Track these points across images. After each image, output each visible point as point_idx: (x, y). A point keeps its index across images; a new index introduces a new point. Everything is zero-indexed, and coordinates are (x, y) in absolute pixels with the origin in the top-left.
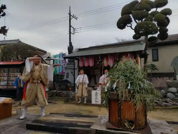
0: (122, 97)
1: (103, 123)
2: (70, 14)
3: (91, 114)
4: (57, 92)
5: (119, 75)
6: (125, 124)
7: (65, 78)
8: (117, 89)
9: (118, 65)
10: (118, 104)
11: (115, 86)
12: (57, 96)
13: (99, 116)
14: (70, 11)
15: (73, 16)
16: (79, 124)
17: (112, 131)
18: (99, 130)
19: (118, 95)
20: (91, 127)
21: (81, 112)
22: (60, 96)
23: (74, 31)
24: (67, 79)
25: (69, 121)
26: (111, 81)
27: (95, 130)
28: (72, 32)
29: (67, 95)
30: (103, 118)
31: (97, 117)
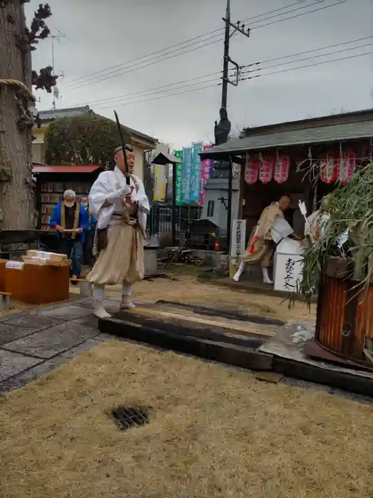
0: (366, 272)
1: (299, 343)
2: (227, 21)
3: (267, 316)
4: (181, 252)
5: (364, 205)
6: (365, 351)
7: (204, 216)
8: (351, 249)
9: (362, 174)
10: (349, 294)
11: (343, 238)
12: (180, 260)
13: (290, 322)
14: (228, 10)
15: (237, 25)
16: (228, 335)
17: (323, 365)
18: (282, 358)
19: (351, 267)
20: (262, 348)
21: (241, 308)
22: (189, 263)
23: (238, 73)
24: (210, 219)
25: (203, 325)
26: (333, 224)
27: (272, 356)
29: (209, 262)
30: (299, 328)
31: (281, 324)
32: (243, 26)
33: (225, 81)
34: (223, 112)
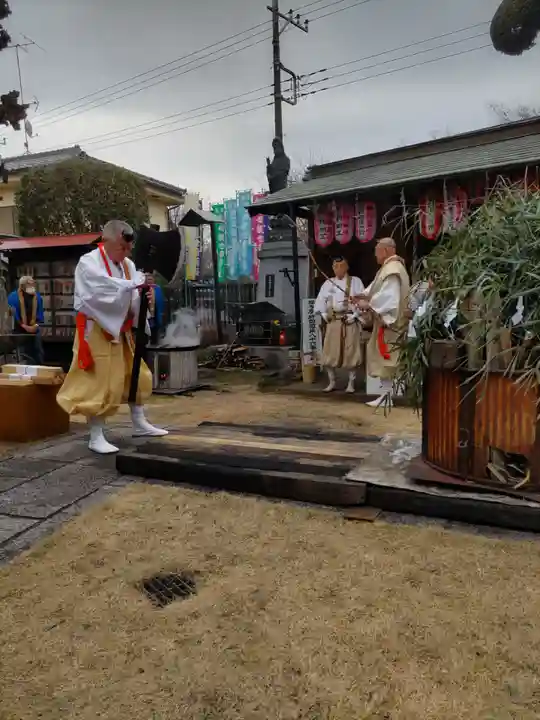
1: (401, 463)
3: (358, 431)
4: (231, 352)
5: (476, 265)
6: (490, 466)
7: (261, 297)
8: (462, 327)
9: (471, 221)
10: (463, 390)
11: (451, 315)
12: (231, 364)
15: (288, 16)
16: (304, 461)
17: (434, 491)
18: (378, 486)
19: (463, 351)
20: (350, 476)
21: (323, 424)
22: (246, 366)
23: (296, 86)
24: (270, 300)
25: (267, 451)
26: (437, 295)
27: (365, 485)
28: (285, 95)
29: (272, 364)
31: (376, 440)
32: (298, 16)
33: (278, 100)
34: (278, 144)
